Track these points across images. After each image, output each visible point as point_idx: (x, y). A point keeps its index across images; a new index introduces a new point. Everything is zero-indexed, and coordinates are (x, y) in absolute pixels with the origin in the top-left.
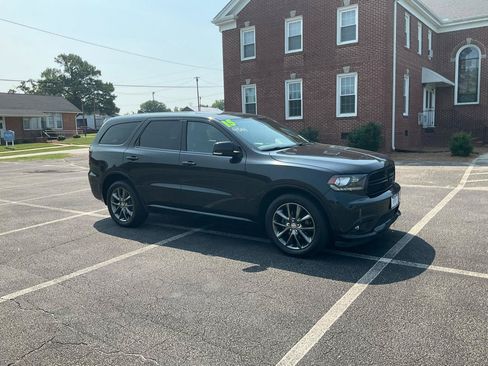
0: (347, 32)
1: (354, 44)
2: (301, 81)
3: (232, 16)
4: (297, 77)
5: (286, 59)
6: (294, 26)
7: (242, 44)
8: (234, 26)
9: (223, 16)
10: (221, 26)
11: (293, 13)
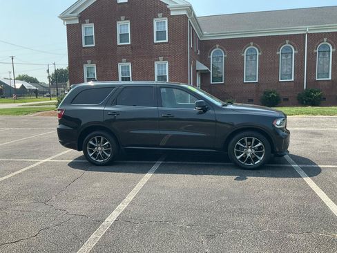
0: (161, 35)
1: (165, 43)
2: (130, 64)
3: (76, 14)
4: (127, 62)
5: (119, 49)
6: (124, 27)
7: (83, 35)
8: (77, 22)
9: (68, 14)
10: (64, 20)
11: (123, 18)
